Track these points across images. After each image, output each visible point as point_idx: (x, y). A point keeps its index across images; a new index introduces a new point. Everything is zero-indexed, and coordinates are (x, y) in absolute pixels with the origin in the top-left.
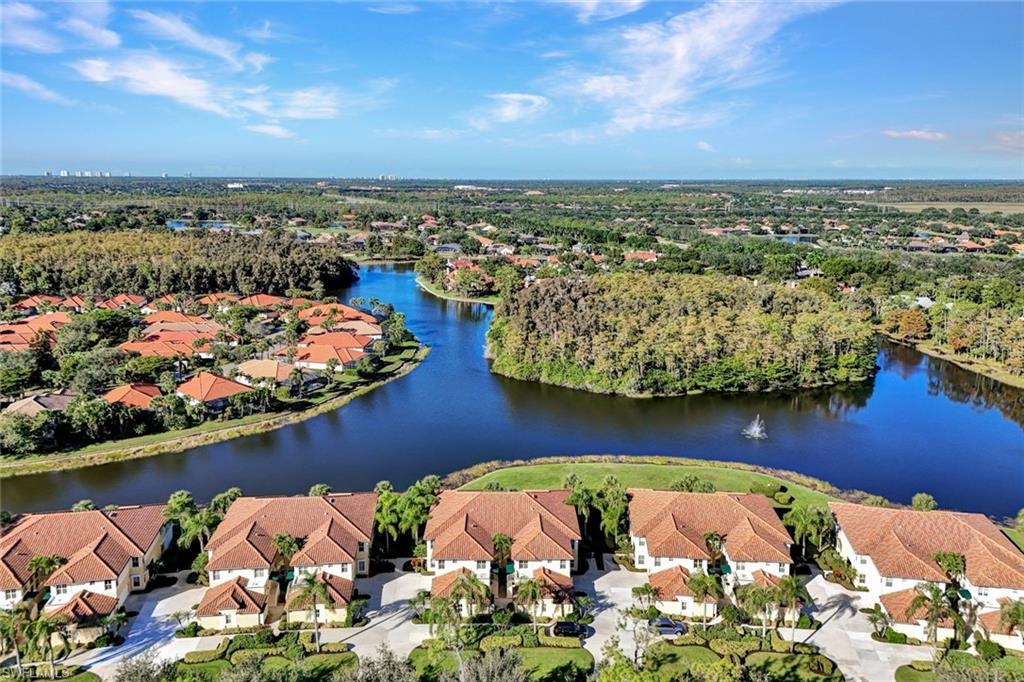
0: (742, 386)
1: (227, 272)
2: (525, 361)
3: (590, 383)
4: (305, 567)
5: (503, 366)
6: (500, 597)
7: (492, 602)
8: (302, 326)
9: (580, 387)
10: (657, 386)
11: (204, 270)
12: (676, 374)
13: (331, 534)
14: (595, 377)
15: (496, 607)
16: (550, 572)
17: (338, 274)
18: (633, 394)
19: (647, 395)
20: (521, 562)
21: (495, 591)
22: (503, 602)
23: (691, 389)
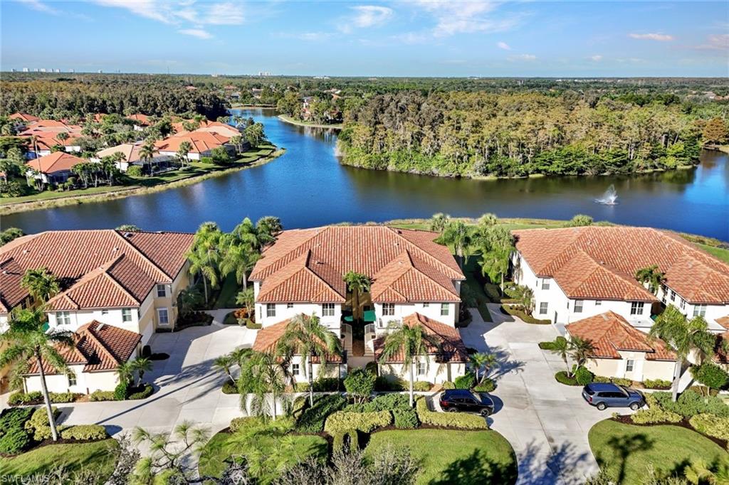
0: (581, 171)
1: (116, 102)
2: (373, 152)
3: (437, 168)
4: (66, 313)
5: (353, 158)
6: (355, 355)
7: (344, 360)
8: (167, 127)
9: (427, 172)
10: (501, 170)
11: (95, 100)
12: (519, 159)
13: (114, 272)
14: (441, 162)
15: (349, 368)
16: (427, 319)
17: (211, 107)
18: (479, 177)
19: (491, 177)
20: (384, 305)
21: (348, 344)
22: (359, 362)
23: (532, 173)
